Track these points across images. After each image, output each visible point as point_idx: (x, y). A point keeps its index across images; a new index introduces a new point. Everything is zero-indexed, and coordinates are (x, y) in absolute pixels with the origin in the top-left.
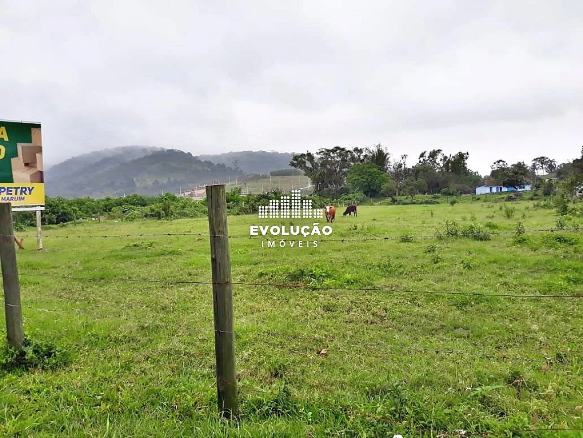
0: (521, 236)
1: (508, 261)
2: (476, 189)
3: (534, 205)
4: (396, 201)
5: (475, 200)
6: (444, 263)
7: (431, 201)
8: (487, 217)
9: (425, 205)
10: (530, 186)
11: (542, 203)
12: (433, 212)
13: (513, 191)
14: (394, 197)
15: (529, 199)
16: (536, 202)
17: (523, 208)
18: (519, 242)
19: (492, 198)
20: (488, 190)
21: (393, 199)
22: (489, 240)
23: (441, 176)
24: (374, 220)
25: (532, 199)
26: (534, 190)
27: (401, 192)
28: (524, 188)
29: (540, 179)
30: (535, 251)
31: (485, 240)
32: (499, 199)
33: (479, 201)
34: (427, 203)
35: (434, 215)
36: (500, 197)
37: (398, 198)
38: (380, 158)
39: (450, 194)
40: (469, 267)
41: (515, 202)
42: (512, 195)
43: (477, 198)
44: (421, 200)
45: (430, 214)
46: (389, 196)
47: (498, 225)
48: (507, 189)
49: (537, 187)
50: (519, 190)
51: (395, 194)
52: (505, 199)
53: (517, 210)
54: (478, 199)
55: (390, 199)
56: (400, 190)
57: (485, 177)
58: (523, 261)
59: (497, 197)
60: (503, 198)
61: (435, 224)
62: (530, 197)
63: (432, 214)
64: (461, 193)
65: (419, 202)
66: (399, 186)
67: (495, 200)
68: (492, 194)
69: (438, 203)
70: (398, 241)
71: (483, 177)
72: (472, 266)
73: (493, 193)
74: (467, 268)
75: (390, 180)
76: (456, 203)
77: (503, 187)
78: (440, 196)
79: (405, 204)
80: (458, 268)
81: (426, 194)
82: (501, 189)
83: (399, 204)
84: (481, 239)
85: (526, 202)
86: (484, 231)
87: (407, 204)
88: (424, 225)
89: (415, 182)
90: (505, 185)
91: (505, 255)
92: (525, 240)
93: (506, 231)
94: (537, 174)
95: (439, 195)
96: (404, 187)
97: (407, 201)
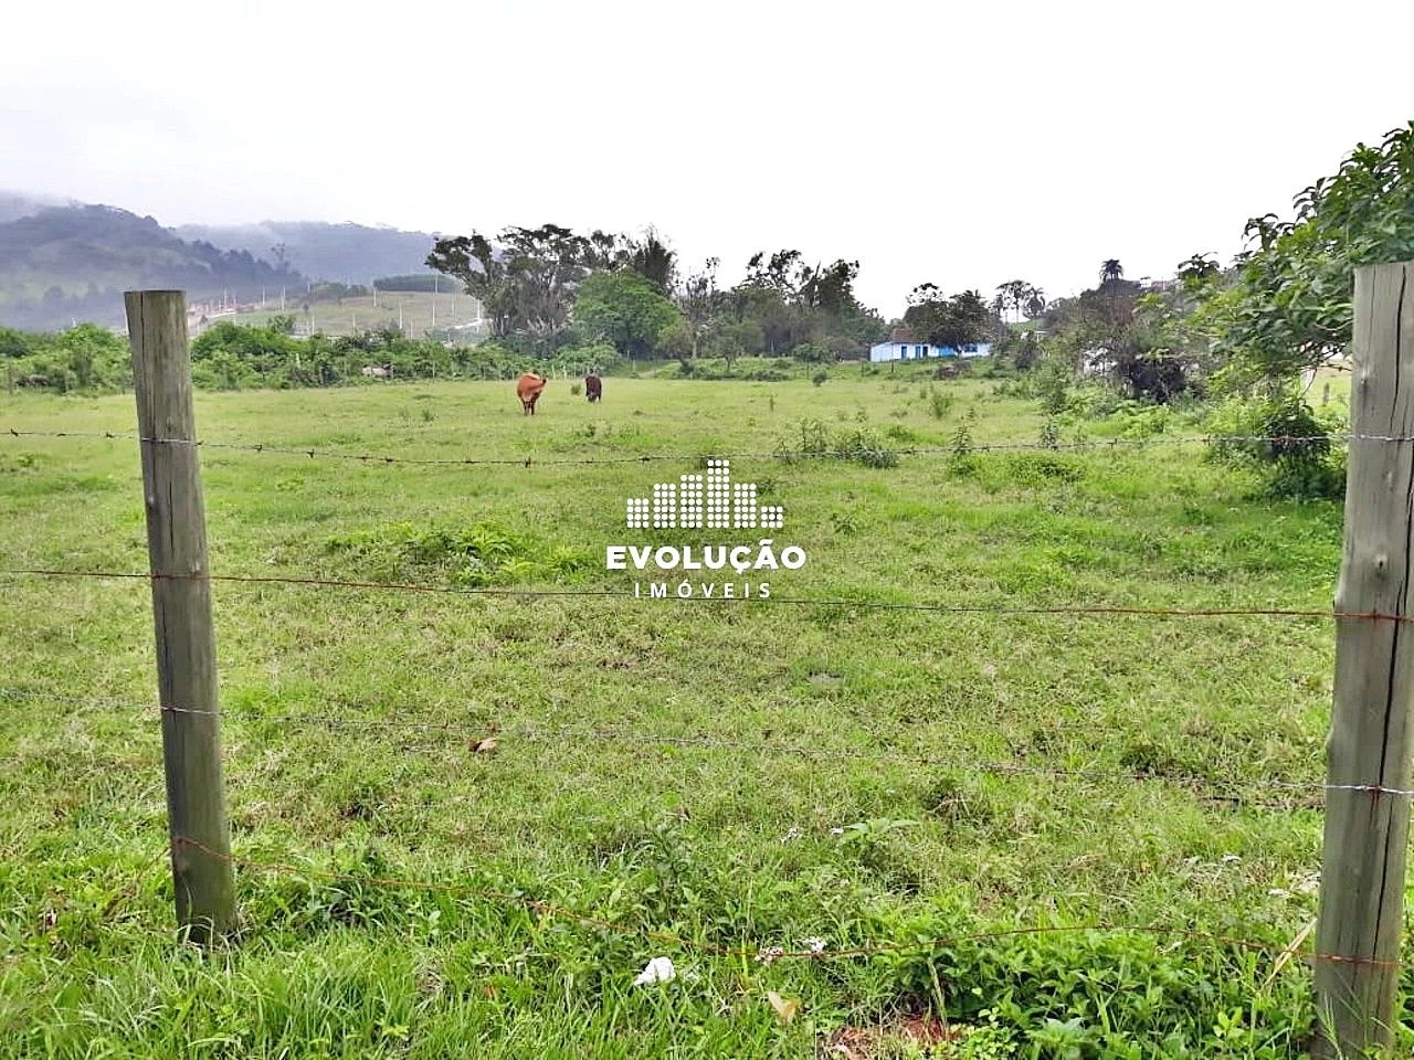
0: (964, 460)
1: (936, 516)
2: (873, 350)
3: (995, 389)
4: (691, 369)
5: (868, 376)
6: (794, 521)
7: (772, 373)
8: (895, 414)
9: (756, 383)
10: (988, 346)
11: (1012, 386)
12: (775, 400)
13: (951, 357)
14: (688, 360)
15: (985, 376)
16: (998, 384)
17: (971, 397)
18: (961, 472)
19: (907, 371)
20: (896, 352)
21: (685, 365)
22: (895, 466)
23: (795, 314)
24: (638, 413)
25: (990, 376)
26: (996, 355)
27: (705, 349)
28: (975, 350)
29: (1009, 332)
30: (993, 493)
31: (886, 467)
32: (921, 373)
33: (876, 377)
34: (761, 377)
35: (775, 406)
36: (923, 368)
37: (695, 362)
38: (655, 261)
39: (813, 359)
40: (847, 529)
41: (953, 382)
42: (949, 365)
43: (872, 369)
44: (747, 372)
45: (768, 405)
46: (675, 357)
47: (916, 433)
48: (937, 350)
49: (1003, 348)
50: (964, 354)
51: (691, 353)
52: (933, 375)
53: (958, 400)
54: (876, 373)
55: (677, 365)
56: (701, 344)
57: (892, 321)
58: (969, 517)
59: (916, 370)
60: (928, 372)
61: (778, 428)
62: (986, 372)
63: (772, 403)
64: (838, 358)
65: (745, 375)
66: (698, 334)
67: (912, 375)
68: (906, 362)
69: (785, 378)
70: (692, 467)
71: (888, 322)
72: (854, 528)
73: (909, 359)
74: (842, 531)
75: (679, 319)
76: (827, 381)
77: (929, 346)
78: (793, 362)
79: (711, 378)
80: (825, 533)
81: (761, 356)
82: (925, 349)
83: (697, 376)
84: (878, 466)
85: (979, 381)
86: (885, 447)
87: (719, 378)
88: (755, 429)
89: (737, 327)
90: (934, 341)
91: (926, 503)
92: (972, 468)
93: (930, 447)
94: (1003, 320)
95: (789, 360)
96: (712, 337)
97: (717, 371)
